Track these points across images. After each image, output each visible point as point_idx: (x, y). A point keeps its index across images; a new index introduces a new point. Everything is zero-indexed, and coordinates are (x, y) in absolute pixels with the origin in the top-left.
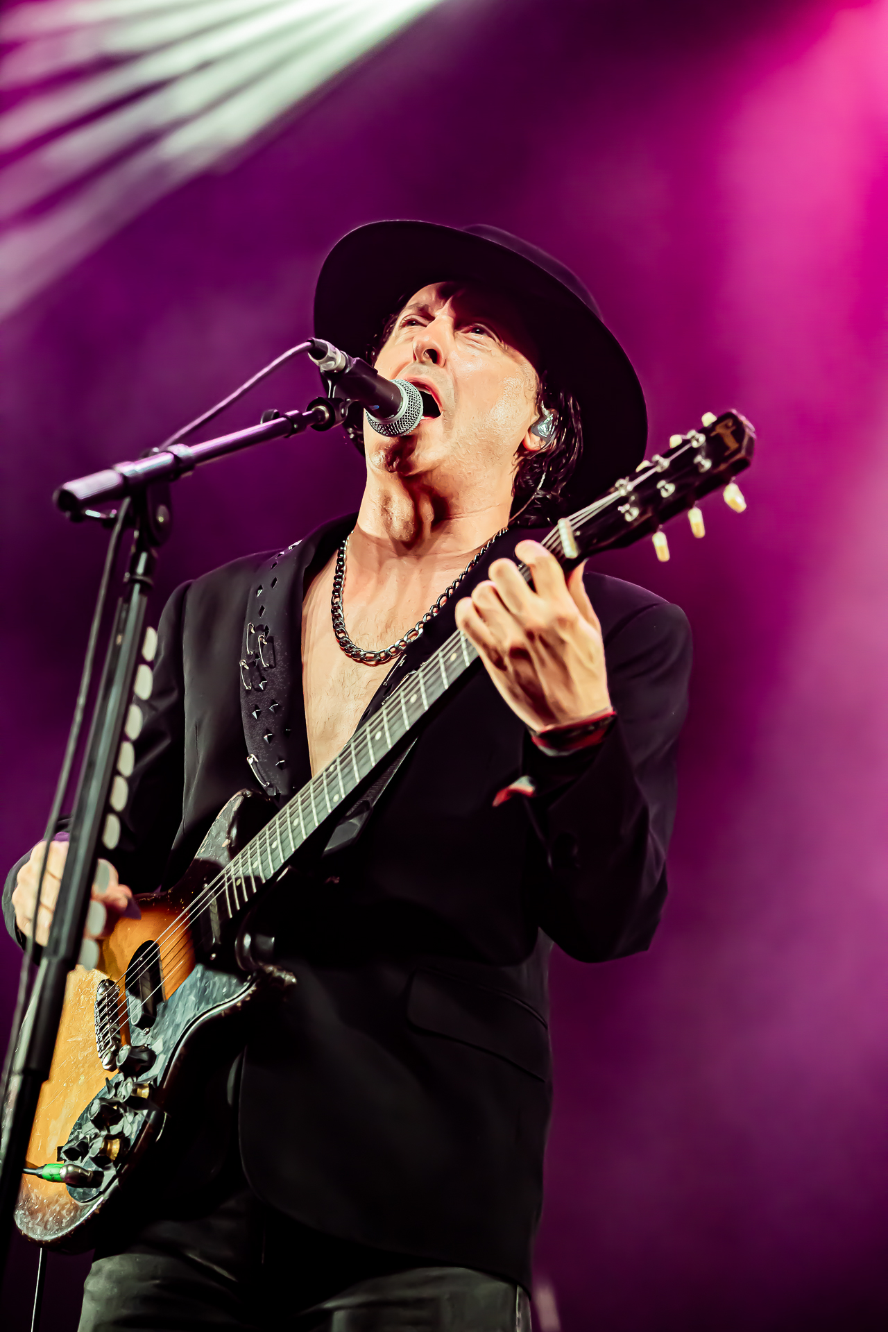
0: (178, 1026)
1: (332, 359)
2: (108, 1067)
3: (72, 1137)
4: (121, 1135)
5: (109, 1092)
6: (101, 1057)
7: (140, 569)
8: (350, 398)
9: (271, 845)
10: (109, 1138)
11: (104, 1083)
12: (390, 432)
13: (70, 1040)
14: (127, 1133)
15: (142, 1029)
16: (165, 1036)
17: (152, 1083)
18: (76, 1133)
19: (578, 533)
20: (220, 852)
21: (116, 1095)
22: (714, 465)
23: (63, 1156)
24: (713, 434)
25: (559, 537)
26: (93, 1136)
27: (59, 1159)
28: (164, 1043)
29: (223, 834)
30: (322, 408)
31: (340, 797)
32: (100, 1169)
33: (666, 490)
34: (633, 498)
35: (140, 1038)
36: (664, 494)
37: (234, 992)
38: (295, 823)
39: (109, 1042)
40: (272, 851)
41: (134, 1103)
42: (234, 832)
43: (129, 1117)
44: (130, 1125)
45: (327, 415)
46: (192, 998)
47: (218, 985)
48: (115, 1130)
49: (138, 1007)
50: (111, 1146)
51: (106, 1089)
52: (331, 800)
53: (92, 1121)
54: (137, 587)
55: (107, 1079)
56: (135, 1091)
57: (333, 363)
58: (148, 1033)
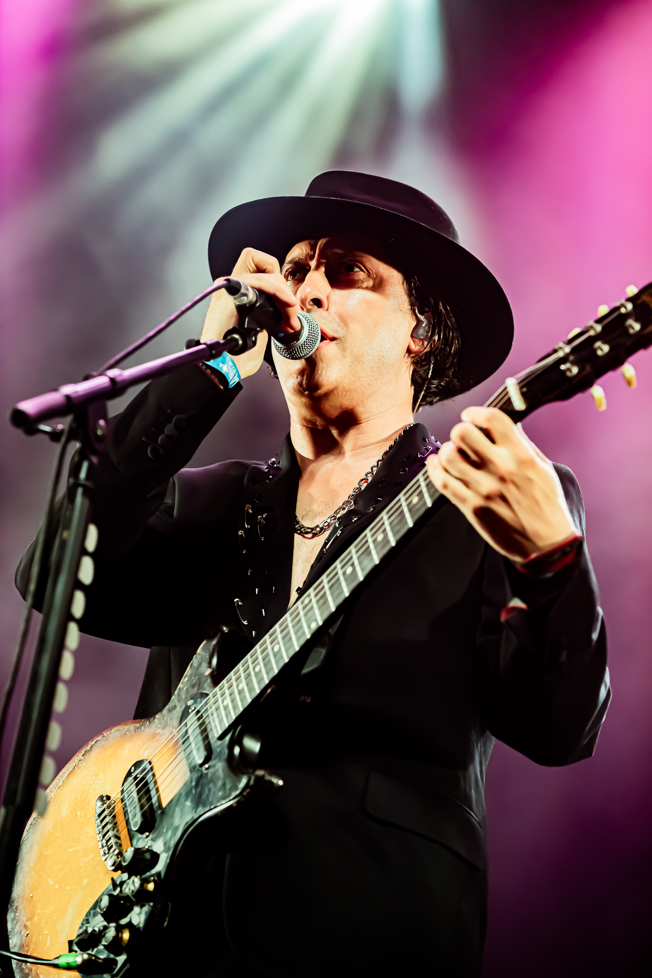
0: (177, 828)
1: (245, 295)
2: (113, 868)
3: (81, 931)
4: (130, 925)
5: (115, 889)
6: (106, 860)
7: (83, 475)
8: (260, 328)
9: (254, 669)
10: (119, 929)
11: (110, 882)
12: (293, 356)
13: (70, 850)
14: (135, 922)
15: (142, 833)
16: (165, 838)
17: (156, 878)
18: (84, 928)
19: (525, 390)
20: (203, 680)
21: (121, 891)
22: (643, 328)
23: (75, 948)
24: (639, 301)
25: (507, 393)
26: (102, 928)
27: (71, 950)
28: (165, 844)
29: (205, 665)
30: (236, 336)
31: (317, 623)
32: (112, 956)
33: (602, 350)
34: (571, 358)
35: (143, 842)
36: (599, 353)
37: (230, 795)
38: (276, 649)
39: (112, 846)
40: (257, 674)
41: (141, 897)
42: (215, 661)
43: (137, 909)
44: (138, 916)
45: (240, 342)
46: (188, 803)
47: (213, 790)
48: (124, 921)
49: (137, 815)
50: (122, 935)
51: (111, 887)
52: (309, 627)
53: (102, 915)
54: (80, 491)
55: (112, 879)
56: (142, 885)
57: (245, 298)
58: (147, 837)
